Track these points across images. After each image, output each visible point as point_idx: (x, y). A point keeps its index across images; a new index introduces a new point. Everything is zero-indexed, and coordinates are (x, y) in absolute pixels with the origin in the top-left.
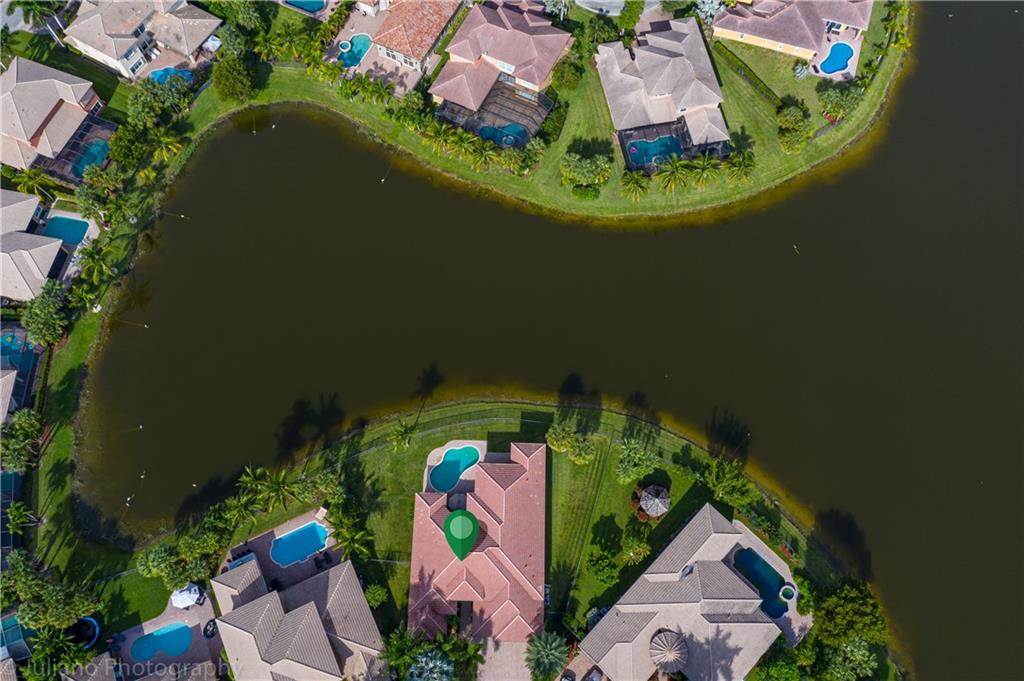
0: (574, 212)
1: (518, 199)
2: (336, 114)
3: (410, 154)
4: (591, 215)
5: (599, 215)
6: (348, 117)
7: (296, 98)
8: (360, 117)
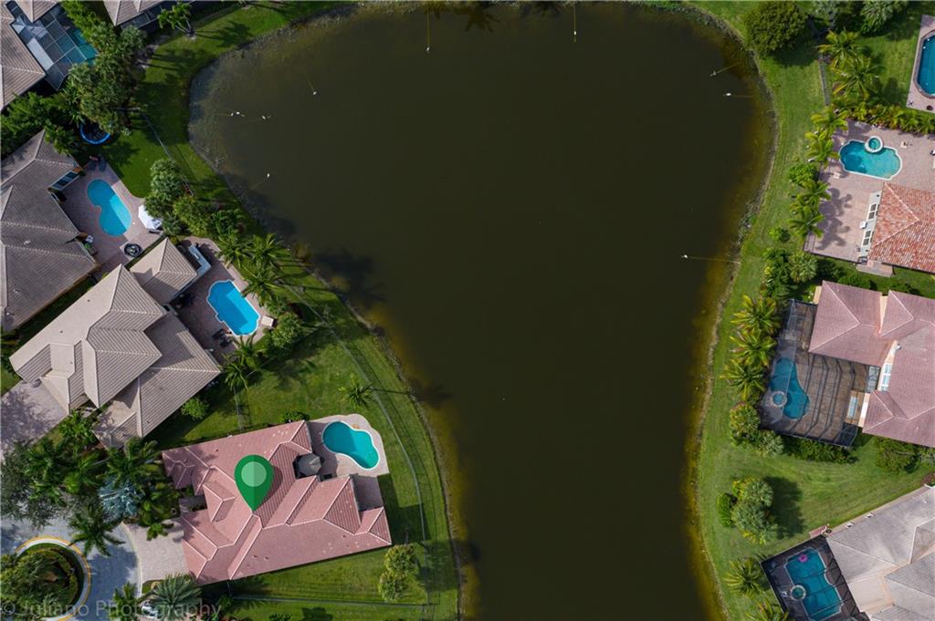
0: (701, 499)
1: (702, 428)
2: (767, 166)
3: (732, 278)
4: (702, 520)
5: (704, 530)
6: (767, 183)
7: (777, 108)
8: (770, 198)
